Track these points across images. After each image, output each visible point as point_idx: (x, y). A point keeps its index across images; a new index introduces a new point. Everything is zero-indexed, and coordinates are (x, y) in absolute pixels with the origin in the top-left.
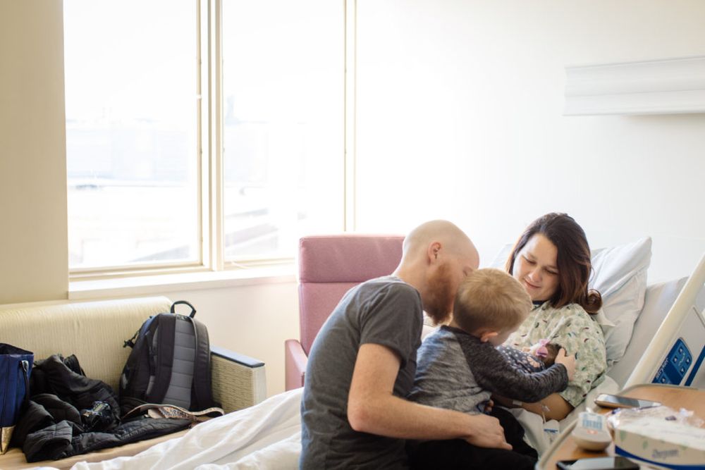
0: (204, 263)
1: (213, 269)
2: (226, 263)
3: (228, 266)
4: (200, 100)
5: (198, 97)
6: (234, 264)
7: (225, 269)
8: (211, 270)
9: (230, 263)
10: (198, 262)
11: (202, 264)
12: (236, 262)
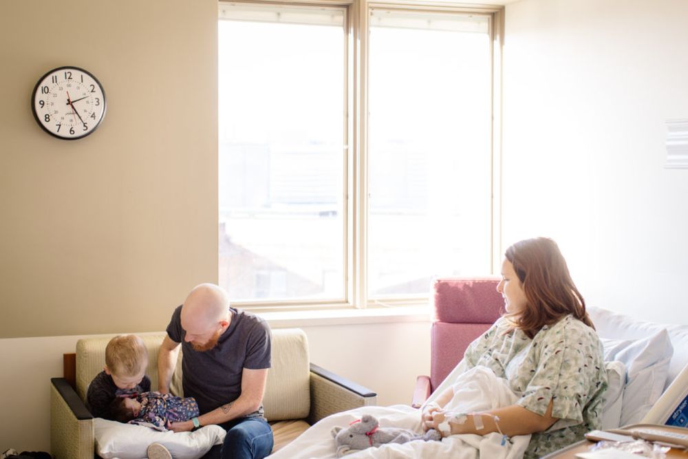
0: (349, 300)
1: (357, 306)
2: (369, 301)
3: (371, 304)
4: (347, 149)
5: (345, 147)
6: (376, 302)
7: (369, 307)
8: (354, 307)
9: (373, 301)
10: (344, 299)
11: (347, 302)
12: (380, 301)
